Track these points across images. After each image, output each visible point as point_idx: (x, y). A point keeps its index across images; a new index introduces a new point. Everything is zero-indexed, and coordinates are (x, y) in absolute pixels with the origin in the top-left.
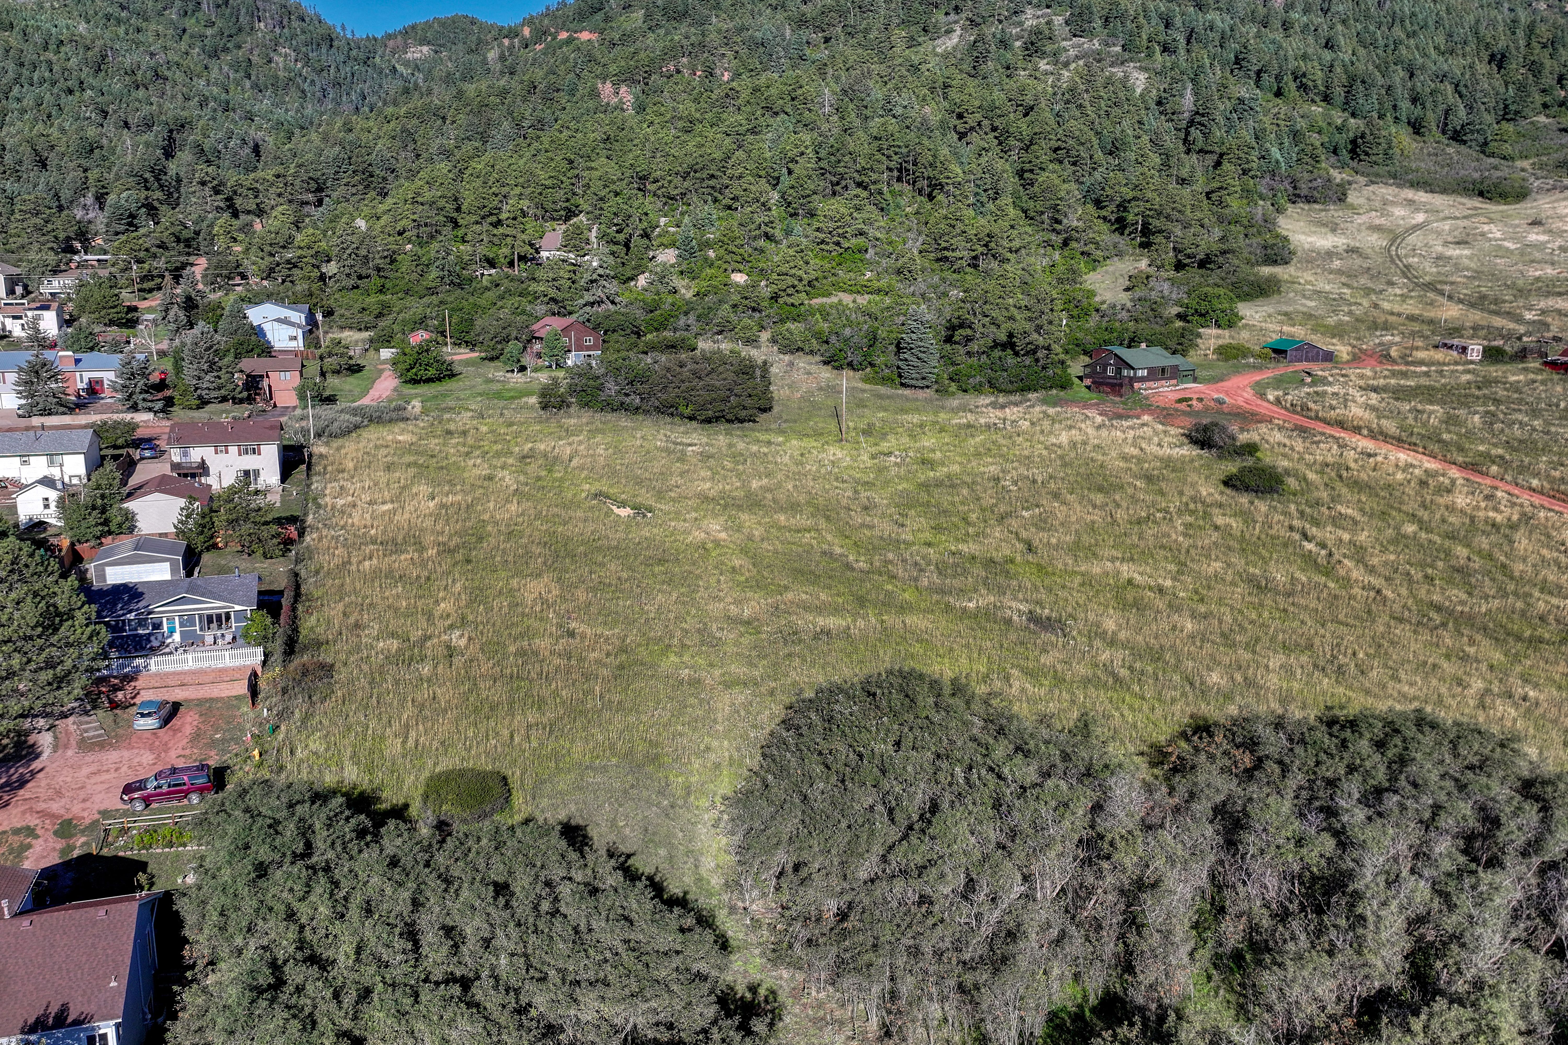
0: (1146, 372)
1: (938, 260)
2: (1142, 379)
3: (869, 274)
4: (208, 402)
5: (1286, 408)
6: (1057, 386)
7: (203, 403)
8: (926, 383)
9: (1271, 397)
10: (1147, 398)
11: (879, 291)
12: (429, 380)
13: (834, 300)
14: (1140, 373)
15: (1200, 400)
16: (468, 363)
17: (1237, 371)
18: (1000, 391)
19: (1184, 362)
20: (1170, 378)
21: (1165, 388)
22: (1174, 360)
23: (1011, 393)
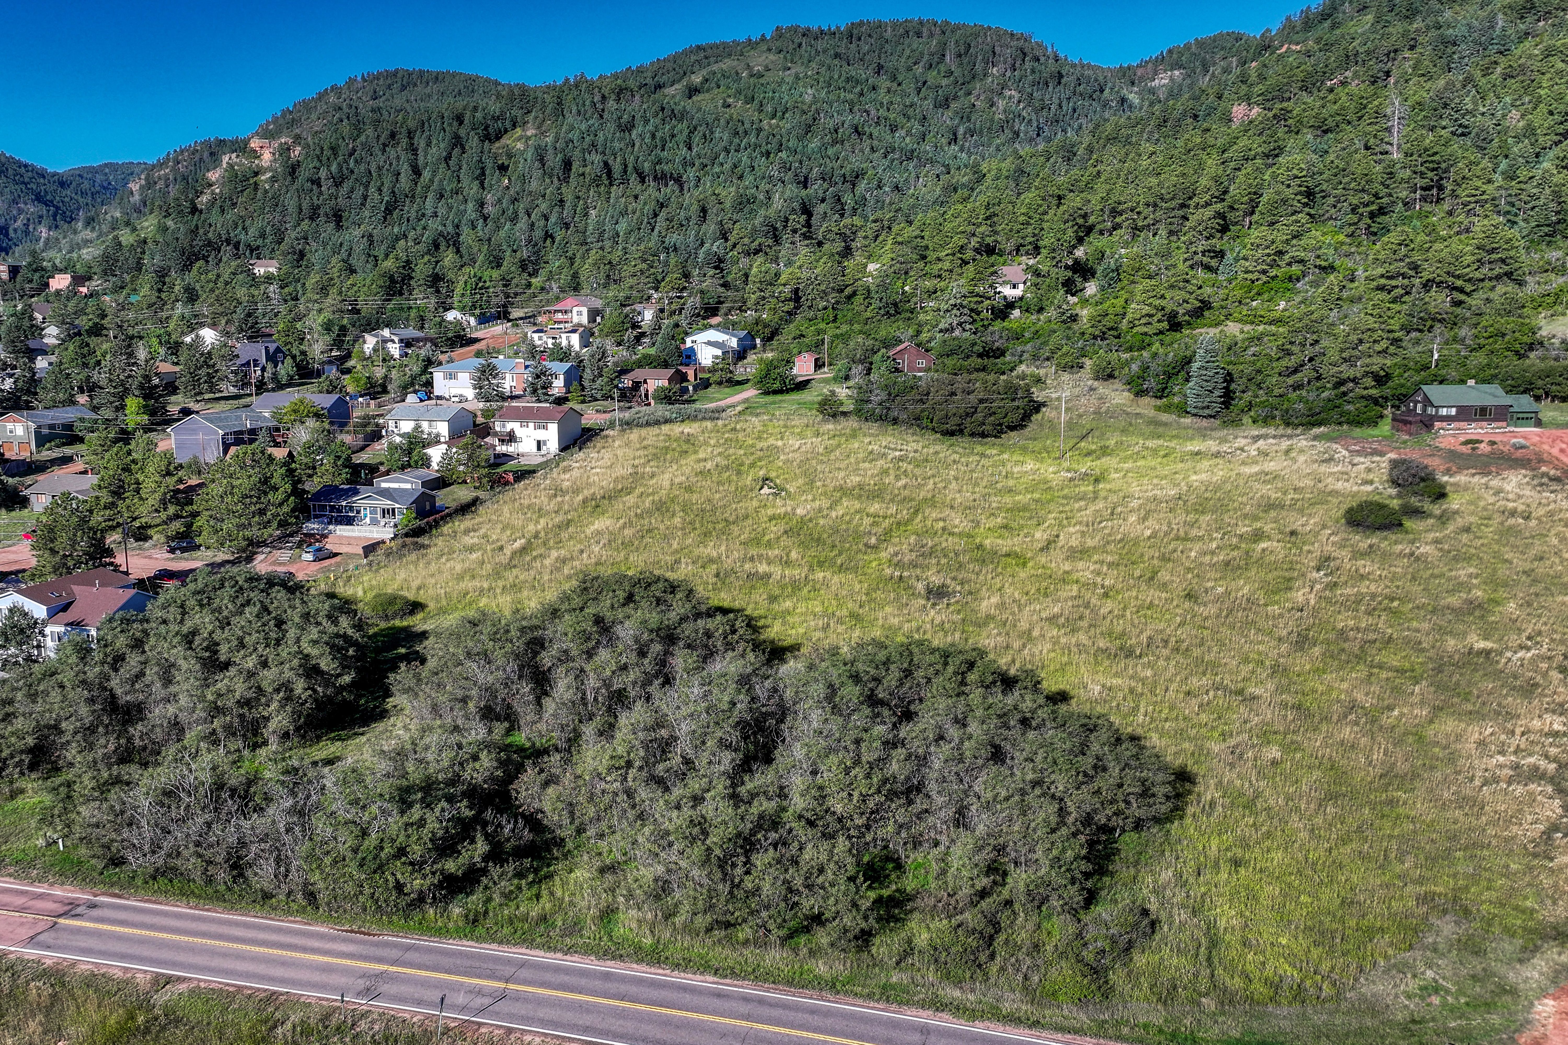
0: (1453, 411)
2: (1448, 419)
4: (596, 400)
6: (1349, 423)
7: (592, 399)
8: (1207, 412)
10: (1436, 438)
12: (774, 393)
14: (1444, 412)
15: (1493, 444)
16: (824, 380)
18: (1288, 424)
19: (1525, 402)
20: (1495, 420)
21: (1476, 430)
22: (1506, 400)
23: (1297, 426)
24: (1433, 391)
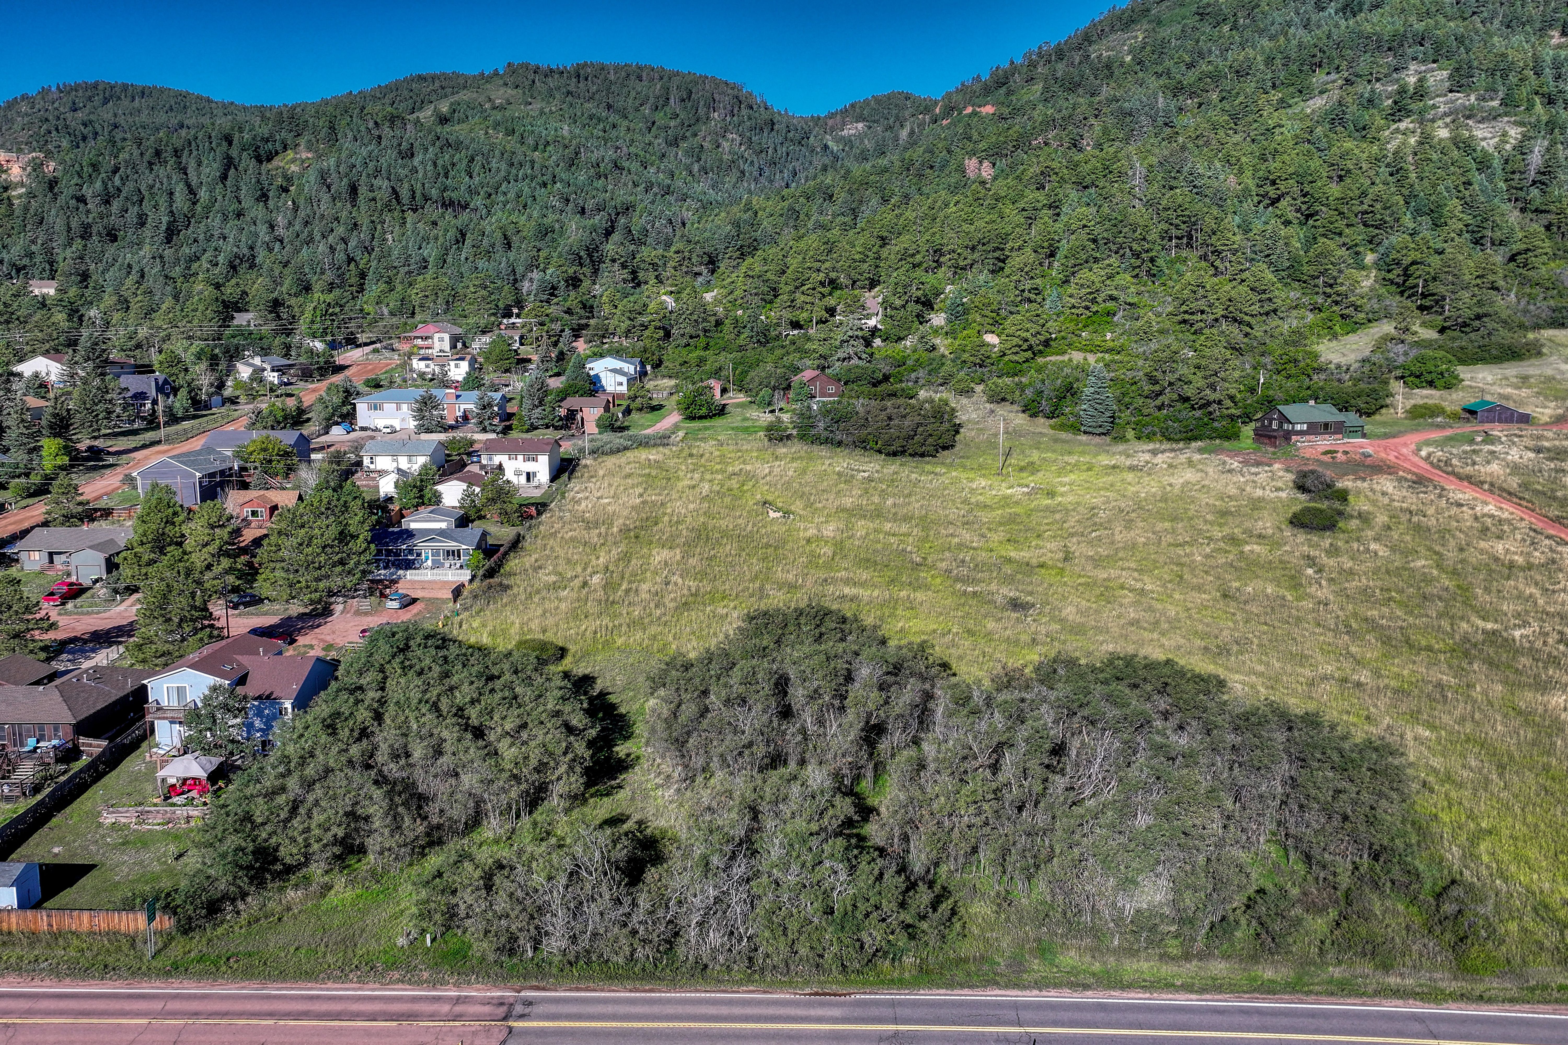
0: (1305, 427)
1: (1180, 323)
2: (1301, 433)
3: (1109, 336)
4: (536, 428)
5: (1431, 463)
6: (1220, 438)
7: (533, 428)
8: (1102, 431)
9: (1423, 453)
10: (1298, 449)
11: (1109, 351)
12: (701, 418)
13: (1066, 358)
14: (1298, 427)
15: (1346, 453)
16: (739, 405)
17: (1416, 430)
18: (1169, 439)
19: (1351, 418)
20: (1335, 433)
21: (1324, 442)
22: (1340, 417)
23: (1177, 441)
24: (1288, 410)
